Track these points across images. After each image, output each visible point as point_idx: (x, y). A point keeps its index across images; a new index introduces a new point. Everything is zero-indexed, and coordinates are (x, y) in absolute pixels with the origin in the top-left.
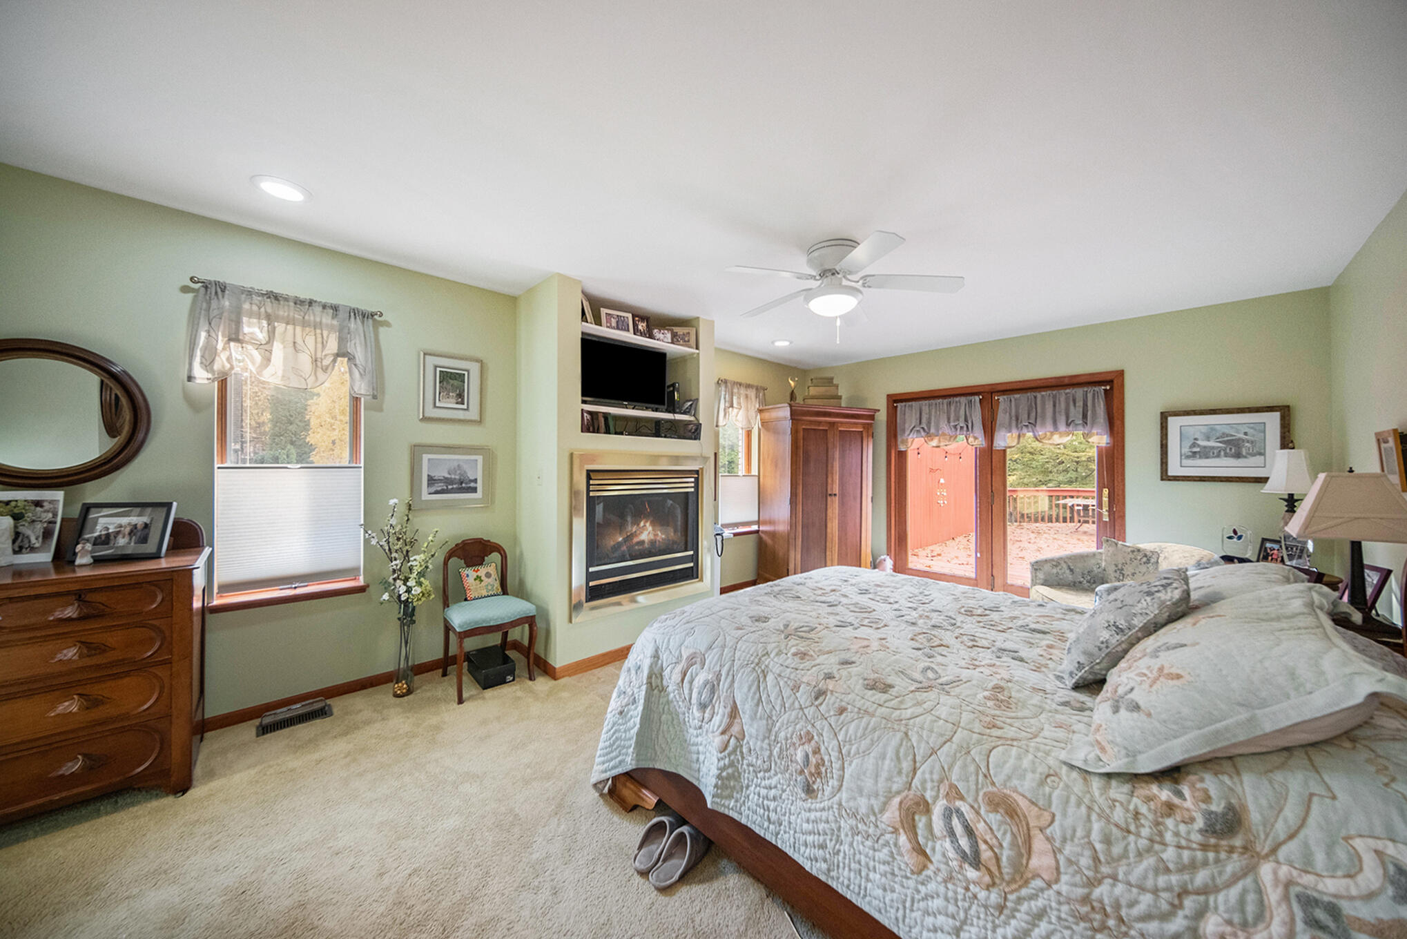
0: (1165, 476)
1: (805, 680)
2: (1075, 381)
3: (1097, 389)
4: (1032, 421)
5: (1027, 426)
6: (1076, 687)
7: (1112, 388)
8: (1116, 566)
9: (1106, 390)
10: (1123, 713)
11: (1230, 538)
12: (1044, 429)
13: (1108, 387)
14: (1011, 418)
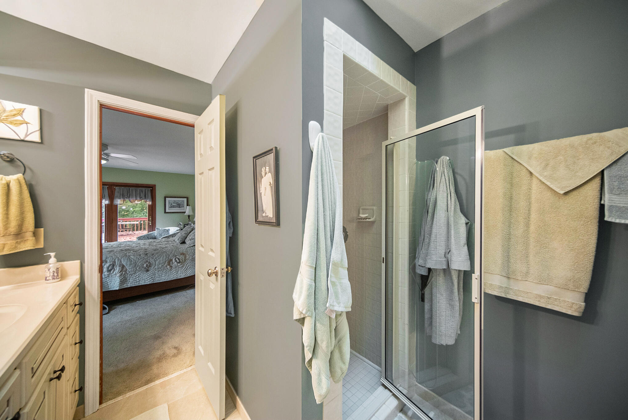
0: (165, 212)
1: (141, 253)
2: (142, 186)
3: (149, 189)
4: (129, 196)
5: (126, 198)
6: (181, 244)
7: (152, 189)
8: (160, 234)
9: (151, 190)
10: (192, 240)
11: (179, 225)
12: (132, 199)
13: (151, 189)
14: (120, 194)
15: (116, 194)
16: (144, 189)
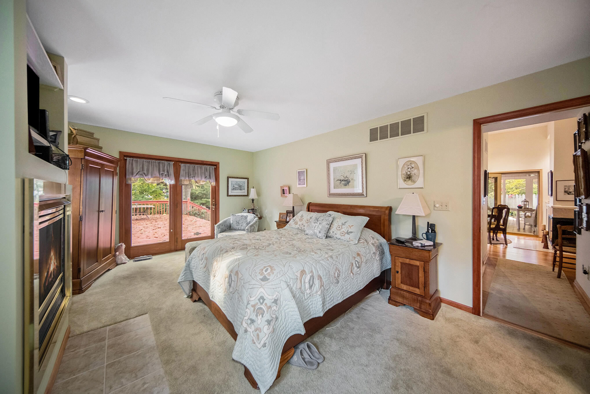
0: (228, 195)
3: (213, 167)
4: (194, 175)
5: (192, 177)
12: (198, 179)
13: (215, 167)
14: (186, 173)
15: (182, 172)
16: (208, 167)
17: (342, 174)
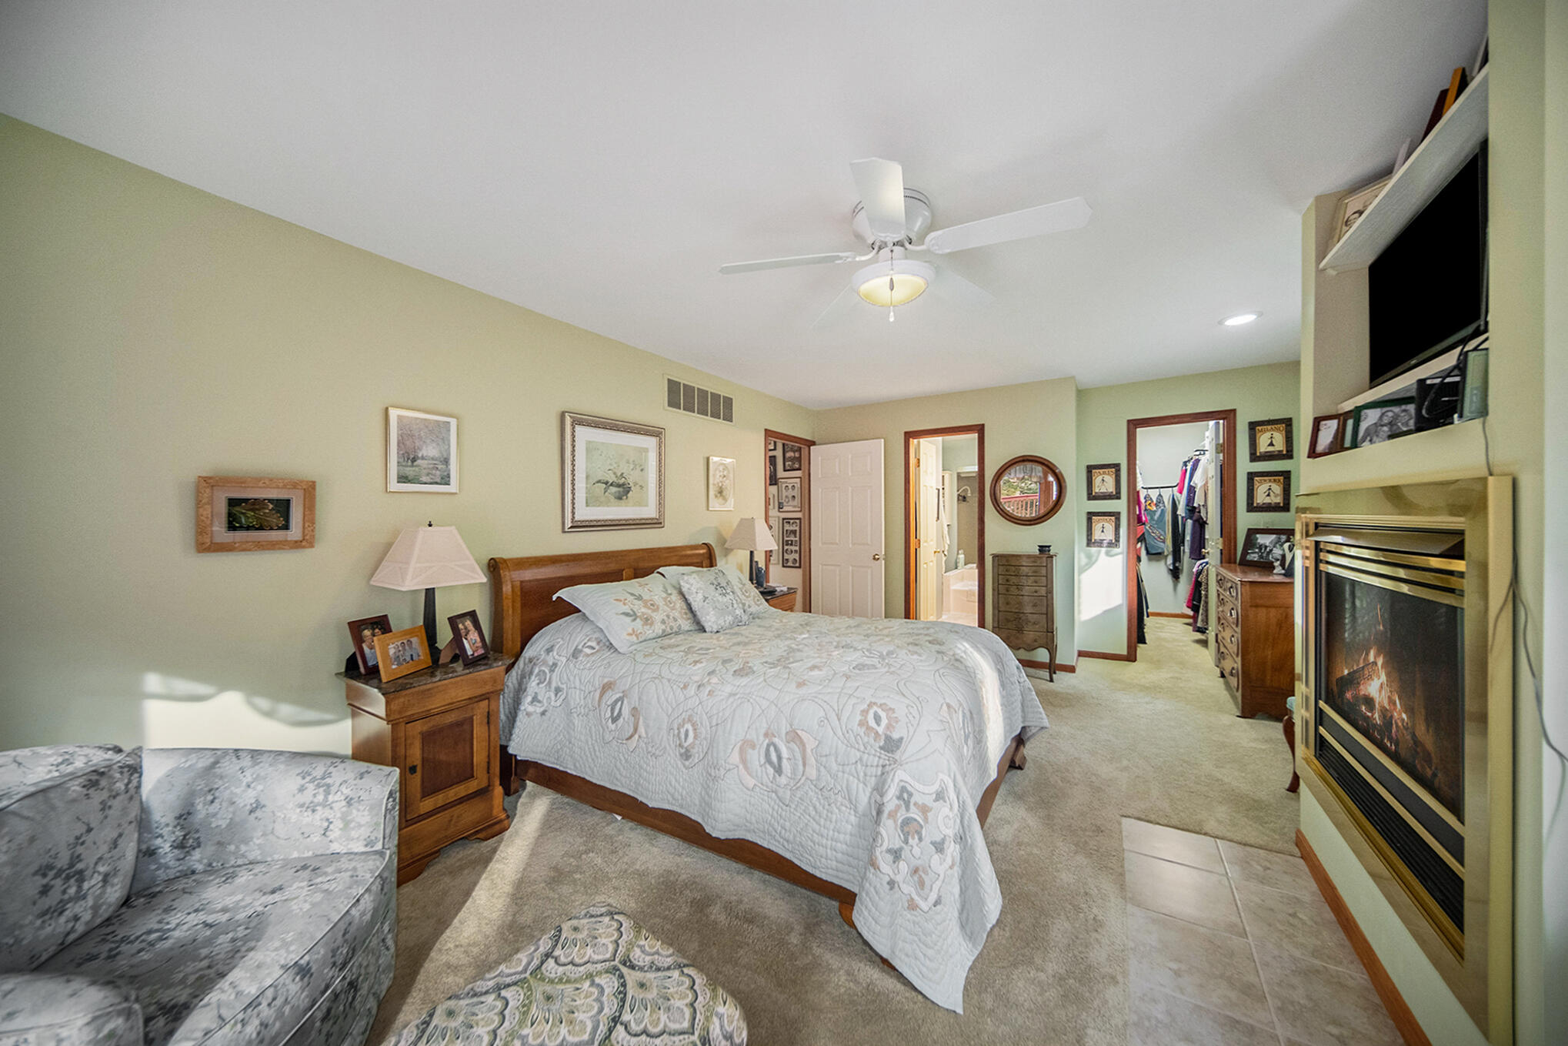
17: (612, 468)
